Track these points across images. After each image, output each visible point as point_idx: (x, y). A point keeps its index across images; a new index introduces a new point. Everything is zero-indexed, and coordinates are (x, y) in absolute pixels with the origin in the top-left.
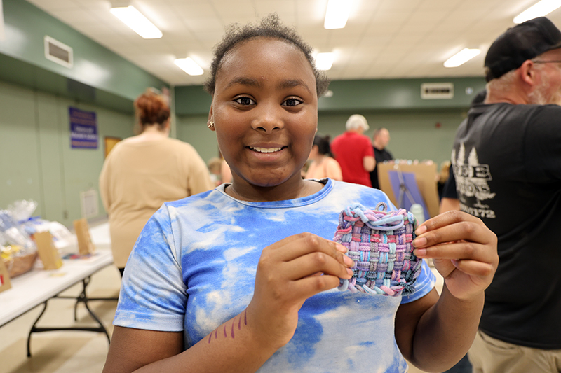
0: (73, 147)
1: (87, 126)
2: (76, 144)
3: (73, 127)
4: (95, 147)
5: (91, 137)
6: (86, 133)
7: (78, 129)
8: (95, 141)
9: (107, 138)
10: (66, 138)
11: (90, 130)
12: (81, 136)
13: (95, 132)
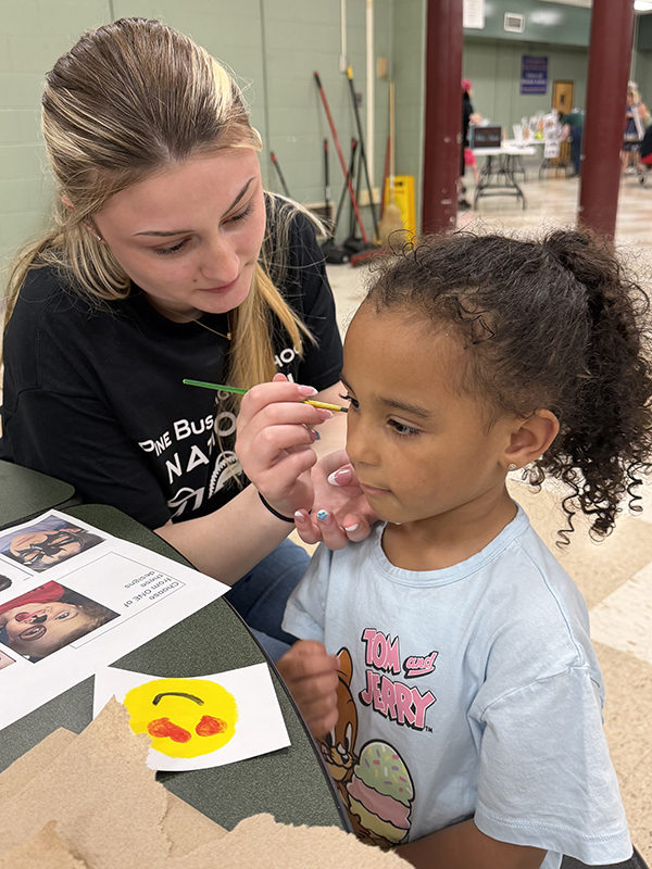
0: (523, 92)
1: (537, 72)
2: (527, 90)
3: (524, 75)
4: (544, 93)
5: (542, 82)
6: (537, 79)
7: (529, 75)
8: (544, 86)
9: (557, 82)
10: (517, 85)
11: (540, 76)
12: (531, 82)
13: (545, 77)
